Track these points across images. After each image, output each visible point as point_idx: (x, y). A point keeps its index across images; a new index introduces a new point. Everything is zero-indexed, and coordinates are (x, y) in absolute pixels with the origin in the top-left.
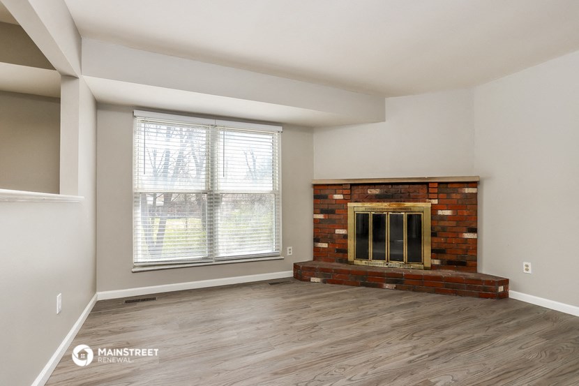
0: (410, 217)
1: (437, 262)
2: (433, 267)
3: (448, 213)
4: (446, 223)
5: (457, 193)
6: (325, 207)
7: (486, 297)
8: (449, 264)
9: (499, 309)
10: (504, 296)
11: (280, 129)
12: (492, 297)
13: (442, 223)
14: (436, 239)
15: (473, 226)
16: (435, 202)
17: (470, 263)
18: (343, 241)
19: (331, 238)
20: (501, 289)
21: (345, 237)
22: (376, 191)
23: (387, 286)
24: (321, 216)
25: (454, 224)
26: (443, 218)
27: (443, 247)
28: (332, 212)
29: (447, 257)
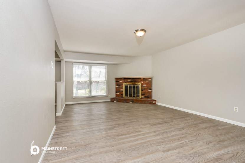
0: (137, 86)
1: (143, 97)
2: (142, 98)
3: (145, 85)
4: (145, 88)
5: (147, 80)
6: (118, 84)
7: (151, 104)
8: (146, 97)
9: (153, 107)
10: (155, 104)
11: (107, 65)
12: (152, 104)
13: (144, 88)
14: (143, 92)
15: (151, 88)
16: (143, 83)
17: (150, 97)
18: (122, 92)
19: (120, 92)
20: (154, 102)
21: (123, 91)
22: (129, 80)
23: (130, 102)
24: (117, 86)
25: (147, 88)
26: (144, 86)
27: (144, 93)
28: (120, 85)
29: (145, 96)
